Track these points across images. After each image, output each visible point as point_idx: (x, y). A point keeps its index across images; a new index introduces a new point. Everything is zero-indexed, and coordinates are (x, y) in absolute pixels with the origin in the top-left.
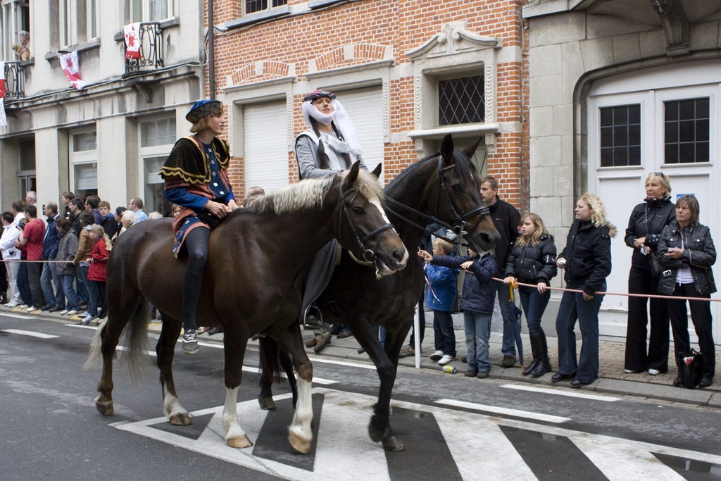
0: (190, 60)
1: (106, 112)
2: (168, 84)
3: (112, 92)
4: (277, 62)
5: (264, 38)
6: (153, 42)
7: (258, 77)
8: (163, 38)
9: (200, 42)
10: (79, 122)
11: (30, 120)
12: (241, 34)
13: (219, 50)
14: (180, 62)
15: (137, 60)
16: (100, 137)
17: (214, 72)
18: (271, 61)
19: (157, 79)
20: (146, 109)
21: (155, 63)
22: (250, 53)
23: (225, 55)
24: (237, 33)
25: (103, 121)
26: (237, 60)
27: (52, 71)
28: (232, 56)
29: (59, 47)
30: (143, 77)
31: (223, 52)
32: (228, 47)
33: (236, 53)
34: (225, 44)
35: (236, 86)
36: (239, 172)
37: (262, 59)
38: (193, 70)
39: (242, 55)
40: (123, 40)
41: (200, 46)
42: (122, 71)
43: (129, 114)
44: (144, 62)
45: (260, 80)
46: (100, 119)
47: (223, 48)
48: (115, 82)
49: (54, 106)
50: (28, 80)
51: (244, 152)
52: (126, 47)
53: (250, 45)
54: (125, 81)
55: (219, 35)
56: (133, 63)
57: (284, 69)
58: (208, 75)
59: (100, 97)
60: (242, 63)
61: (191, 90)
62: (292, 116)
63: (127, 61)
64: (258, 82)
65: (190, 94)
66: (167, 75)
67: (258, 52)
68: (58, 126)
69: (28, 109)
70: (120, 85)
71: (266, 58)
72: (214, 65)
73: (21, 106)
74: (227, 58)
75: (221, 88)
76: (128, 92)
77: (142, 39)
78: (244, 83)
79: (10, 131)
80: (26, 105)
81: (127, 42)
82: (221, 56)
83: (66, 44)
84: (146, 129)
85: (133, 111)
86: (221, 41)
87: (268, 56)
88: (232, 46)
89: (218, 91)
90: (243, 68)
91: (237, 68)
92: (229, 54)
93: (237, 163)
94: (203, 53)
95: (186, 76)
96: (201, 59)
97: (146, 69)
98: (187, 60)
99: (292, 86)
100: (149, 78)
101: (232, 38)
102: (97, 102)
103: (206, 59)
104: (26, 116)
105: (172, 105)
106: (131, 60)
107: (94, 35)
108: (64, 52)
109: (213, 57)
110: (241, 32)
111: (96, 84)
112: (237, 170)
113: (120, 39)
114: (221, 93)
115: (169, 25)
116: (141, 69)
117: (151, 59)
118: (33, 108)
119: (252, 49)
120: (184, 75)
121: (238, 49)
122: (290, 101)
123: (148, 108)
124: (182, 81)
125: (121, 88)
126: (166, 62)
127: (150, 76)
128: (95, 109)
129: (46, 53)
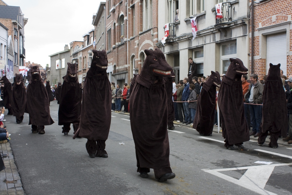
0: (243, 17)
1: (208, 41)
2: (234, 28)
3: (210, 33)
4: (282, 15)
5: (277, 5)
6: (227, 11)
7: (273, 22)
8: (231, 8)
9: (248, 9)
10: (196, 46)
11: (178, 46)
12: (266, 4)
13: (256, 12)
14: (239, 18)
15: (221, 18)
16: (205, 52)
17: (253, 22)
18: (280, 15)
19: (229, 26)
20: (224, 39)
21: (228, 20)
22: (270, 12)
23: (258, 14)
24: (264, 4)
25: (206, 45)
26: (264, 16)
27: (187, 26)
28: (262, 14)
29: (190, 16)
30: (223, 25)
31: (257, 12)
32: (260, 10)
33: (264, 12)
34: (259, 9)
35: (263, 27)
36: (264, 65)
37: (275, 14)
38: (244, 21)
39: (266, 13)
40: (215, 11)
41: (248, 11)
42: (214, 24)
43: (217, 42)
44: (223, 19)
45: (274, 24)
46: (205, 44)
47: (258, 11)
48: (211, 29)
49: (187, 40)
50: (178, 30)
51: (266, 56)
52: (216, 13)
53: (270, 9)
54: (216, 28)
55: (256, 5)
56: (219, 20)
57: (286, 18)
58: (251, 23)
59: (205, 35)
60: (266, 17)
61: (243, 30)
62: (289, 39)
63: (216, 19)
64: (273, 25)
65: (243, 32)
66: (233, 24)
67: (274, 11)
68: (188, 48)
69: (177, 42)
70: (213, 29)
71: (278, 13)
72: (253, 18)
73: (174, 41)
74: (259, 15)
75: (256, 28)
76: (217, 33)
77: (222, 9)
78: (267, 25)
79: (170, 51)
80: (176, 40)
81: (217, 11)
82: (257, 14)
83: (192, 14)
84: (224, 47)
85: (219, 40)
86: (257, 8)
87: (278, 12)
88: (262, 9)
89: (255, 30)
90: (266, 19)
91: (264, 19)
92: (260, 13)
93: (263, 61)
94: (249, 14)
95: (241, 24)
96: (248, 16)
97: (224, 22)
98: (242, 17)
99: (289, 26)
100: (226, 26)
101: (262, 6)
102: (204, 37)
103: (250, 16)
104: (177, 44)
105: (235, 37)
106: (218, 19)
107: (203, 10)
108: (191, 18)
109: (253, 15)
110: (266, 3)
111: (204, 30)
112: (263, 64)
113: (214, 10)
114: (256, 31)
115: (234, 2)
116: (222, 22)
117: (226, 18)
118: (179, 41)
119: (271, 10)
120: (241, 23)
121: (264, 11)
122: (288, 33)
123: (225, 39)
124: (239, 26)
125: (214, 31)
126: (233, 19)
127: (226, 25)
128: (203, 41)
129: (184, 19)
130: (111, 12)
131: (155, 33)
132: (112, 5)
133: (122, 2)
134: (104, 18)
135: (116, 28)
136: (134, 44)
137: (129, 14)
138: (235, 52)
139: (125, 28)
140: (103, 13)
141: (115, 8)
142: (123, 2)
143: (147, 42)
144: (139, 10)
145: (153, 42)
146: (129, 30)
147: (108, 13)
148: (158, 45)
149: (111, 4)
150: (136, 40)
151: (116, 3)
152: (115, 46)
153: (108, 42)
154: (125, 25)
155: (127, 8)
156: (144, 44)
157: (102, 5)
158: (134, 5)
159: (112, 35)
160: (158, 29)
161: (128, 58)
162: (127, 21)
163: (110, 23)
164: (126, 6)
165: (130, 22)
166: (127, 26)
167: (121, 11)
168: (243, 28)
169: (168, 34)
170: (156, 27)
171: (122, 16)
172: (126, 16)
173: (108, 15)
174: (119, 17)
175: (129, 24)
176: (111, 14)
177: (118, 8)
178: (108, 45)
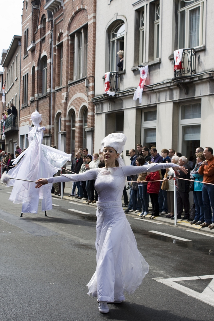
0: (210, 69)
1: (163, 100)
2: (198, 84)
3: (166, 89)
6: (190, 60)
8: (195, 57)
10: (147, 105)
11: (122, 104)
14: (204, 71)
15: (181, 70)
16: (159, 113)
19: (191, 81)
20: (184, 98)
21: (190, 72)
25: (160, 104)
27: (134, 76)
29: (139, 63)
30: (184, 80)
38: (212, 75)
40: (173, 59)
42: (171, 76)
43: (175, 101)
44: (184, 71)
48: (168, 83)
50: (122, 82)
52: (174, 63)
54: (173, 82)
56: (178, 72)
59: (159, 91)
61: (210, 87)
63: (175, 71)
65: (210, 89)
66: (197, 79)
68: (136, 107)
69: (121, 98)
70: (171, 84)
73: (117, 96)
76: (175, 88)
79: (111, 109)
80: (120, 95)
81: (175, 60)
83: (142, 62)
84: (184, 109)
85: (177, 99)
95: (208, 79)
97: (185, 75)
98: (207, 70)
100: (187, 81)
102: (158, 94)
104: (120, 102)
105: (199, 95)
106: (177, 70)
107: (158, 56)
108: (141, 66)
111: (158, 84)
115: (200, 49)
116: (183, 75)
117: (188, 69)
118: (124, 97)
123: (186, 98)
124: (205, 82)
125: (171, 86)
126: (197, 71)
127: (187, 79)
128: (156, 98)
129: (132, 67)
130: (29, 51)
131: (91, 84)
132: (31, 40)
133: (44, 38)
134: (19, 58)
135: (36, 73)
136: (61, 97)
137: (55, 56)
138: (200, 116)
139: (48, 75)
140: (17, 50)
141: (34, 45)
142: (46, 38)
143: (79, 95)
144: (70, 50)
145: (88, 96)
146: (54, 77)
147: (25, 52)
148: (95, 101)
149: (29, 40)
150: (63, 92)
151: (36, 38)
152: (34, 98)
153: (23, 92)
154: (49, 71)
155: (51, 47)
156: (74, 99)
157: (17, 40)
158: (62, 43)
159: (29, 82)
160: (94, 79)
161: (51, 116)
162: (52, 65)
163: (28, 65)
164: (51, 44)
165: (56, 66)
166: (50, 72)
167: (44, 51)
168: (210, 85)
169: (108, 86)
170: (93, 76)
171: (45, 57)
172: (51, 58)
173: (25, 54)
174: (41, 59)
175: (55, 69)
176: (30, 53)
177: (39, 45)
178: (23, 96)
